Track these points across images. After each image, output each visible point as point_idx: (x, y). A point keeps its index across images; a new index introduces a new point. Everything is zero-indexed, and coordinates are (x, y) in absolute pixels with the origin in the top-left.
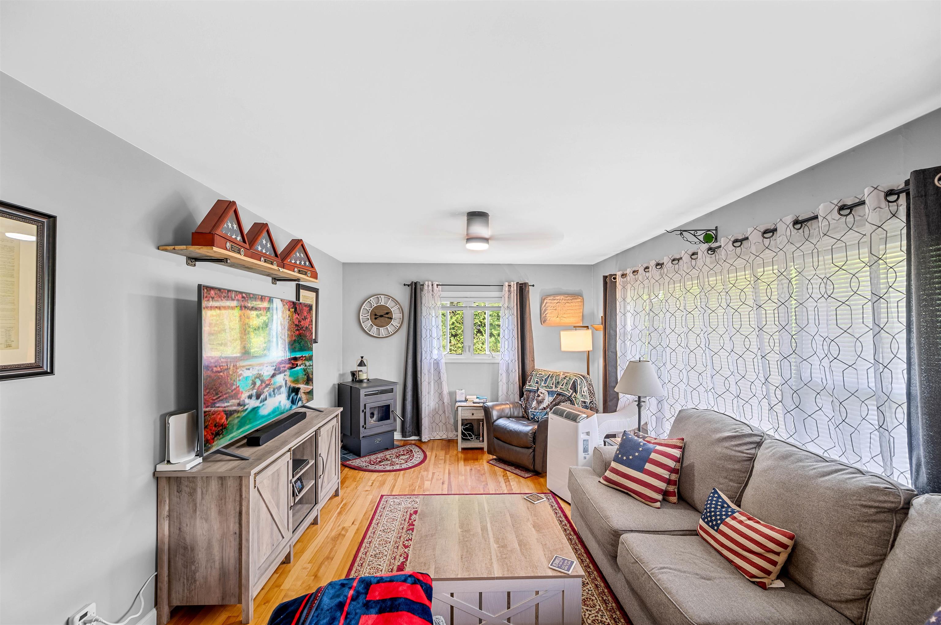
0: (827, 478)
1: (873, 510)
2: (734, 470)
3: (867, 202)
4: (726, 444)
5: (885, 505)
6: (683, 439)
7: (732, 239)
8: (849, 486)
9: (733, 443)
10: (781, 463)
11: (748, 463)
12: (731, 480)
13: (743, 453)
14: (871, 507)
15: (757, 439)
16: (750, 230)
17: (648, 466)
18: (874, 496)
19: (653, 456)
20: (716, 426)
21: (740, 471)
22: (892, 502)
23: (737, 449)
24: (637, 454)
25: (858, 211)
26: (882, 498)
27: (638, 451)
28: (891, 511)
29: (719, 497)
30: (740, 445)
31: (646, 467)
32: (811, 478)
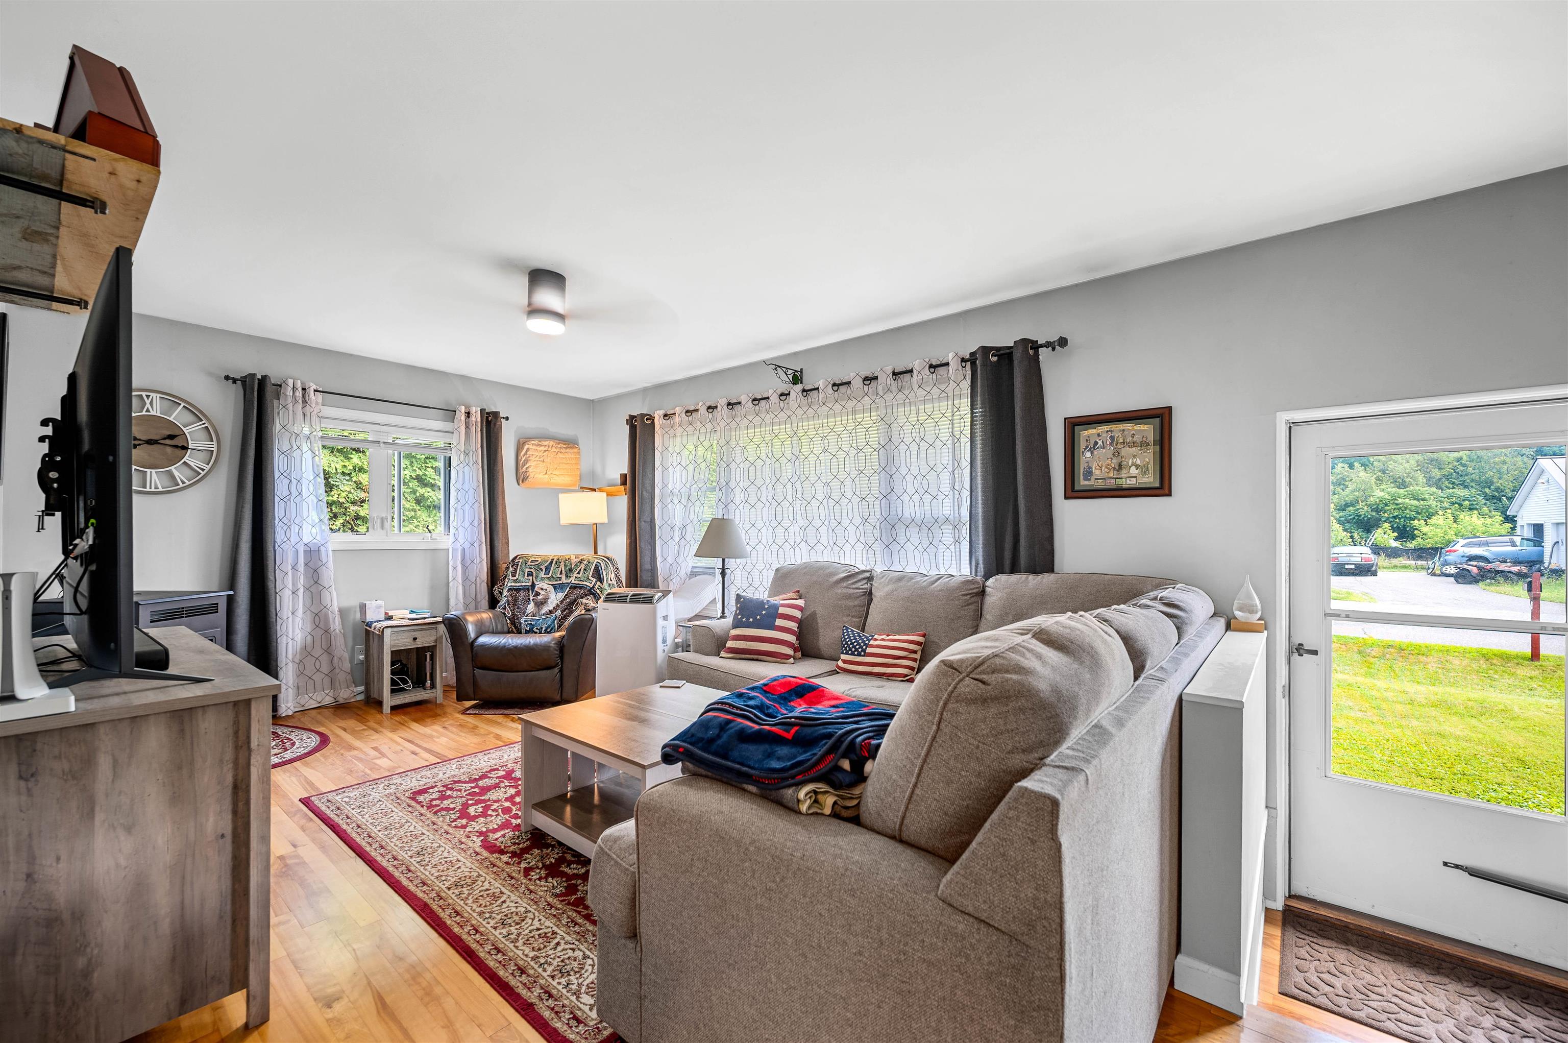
0: (936, 584)
1: (969, 596)
2: (855, 606)
3: (951, 363)
4: (845, 584)
5: (974, 591)
6: (798, 591)
7: (832, 383)
8: (953, 585)
9: (849, 582)
10: (900, 584)
11: (862, 598)
12: (853, 617)
13: (860, 589)
14: (967, 595)
15: (867, 575)
16: (852, 375)
17: (779, 622)
18: (967, 587)
19: (781, 610)
20: (828, 571)
21: (860, 606)
22: (977, 588)
23: (854, 586)
24: (764, 612)
25: (941, 370)
26: (972, 586)
27: (765, 609)
28: (977, 594)
29: (852, 631)
30: (856, 582)
31: (777, 624)
32: (926, 587)
